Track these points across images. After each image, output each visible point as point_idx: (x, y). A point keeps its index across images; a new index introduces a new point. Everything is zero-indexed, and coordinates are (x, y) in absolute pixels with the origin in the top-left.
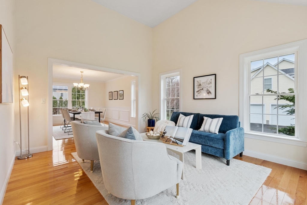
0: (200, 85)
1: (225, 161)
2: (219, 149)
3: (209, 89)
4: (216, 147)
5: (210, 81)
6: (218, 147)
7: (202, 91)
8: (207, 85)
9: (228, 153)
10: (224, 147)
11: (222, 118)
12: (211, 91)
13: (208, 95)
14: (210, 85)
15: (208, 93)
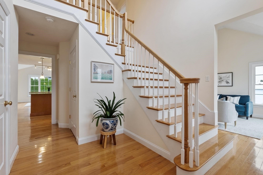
0: (221, 78)
1: (246, 118)
2: (242, 111)
3: (227, 80)
4: (240, 111)
5: (229, 76)
6: (241, 111)
7: (222, 82)
8: (226, 78)
9: (248, 113)
10: (245, 110)
11: (240, 97)
12: (229, 82)
13: (227, 84)
14: (228, 78)
15: (227, 83)
